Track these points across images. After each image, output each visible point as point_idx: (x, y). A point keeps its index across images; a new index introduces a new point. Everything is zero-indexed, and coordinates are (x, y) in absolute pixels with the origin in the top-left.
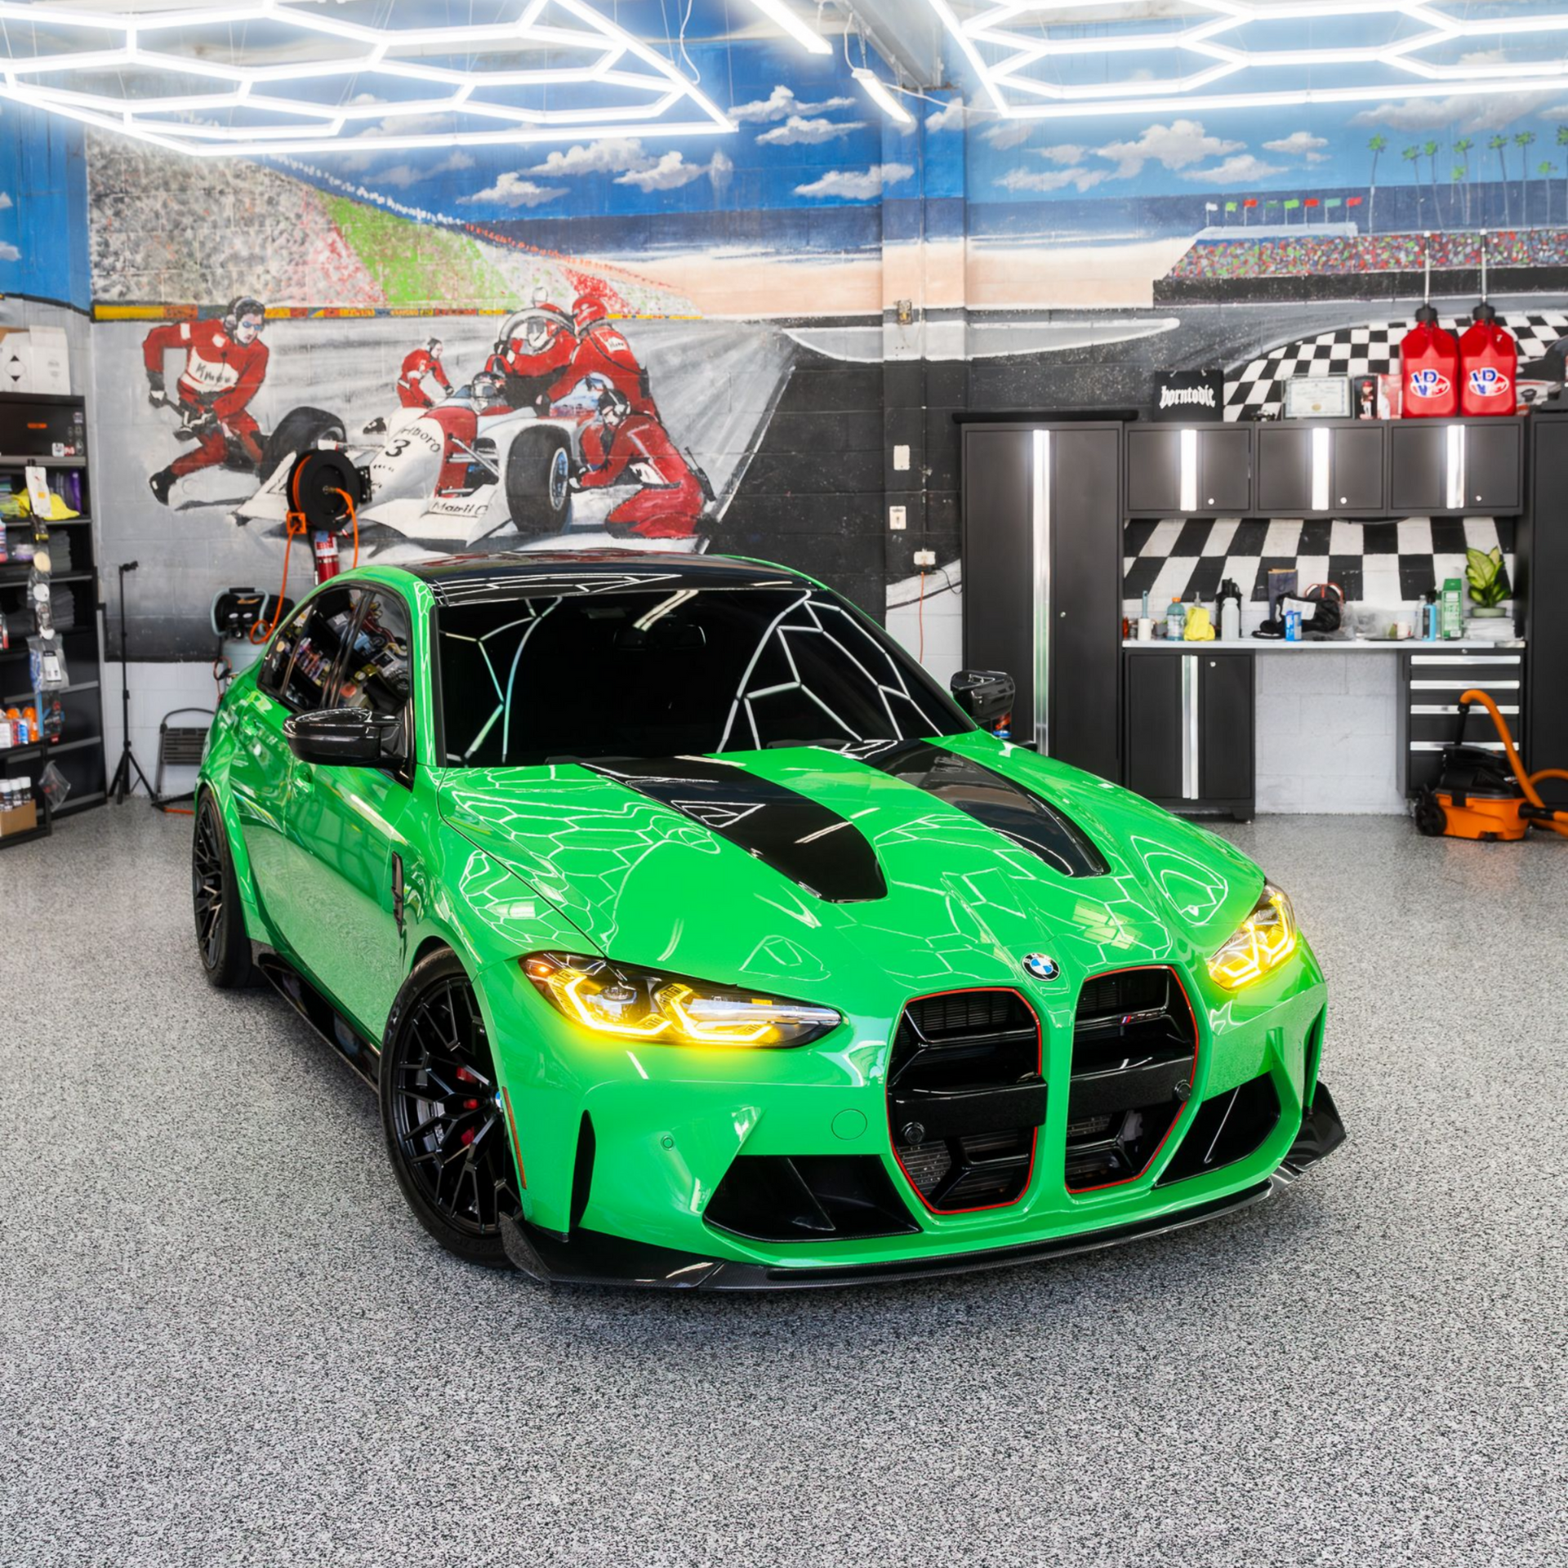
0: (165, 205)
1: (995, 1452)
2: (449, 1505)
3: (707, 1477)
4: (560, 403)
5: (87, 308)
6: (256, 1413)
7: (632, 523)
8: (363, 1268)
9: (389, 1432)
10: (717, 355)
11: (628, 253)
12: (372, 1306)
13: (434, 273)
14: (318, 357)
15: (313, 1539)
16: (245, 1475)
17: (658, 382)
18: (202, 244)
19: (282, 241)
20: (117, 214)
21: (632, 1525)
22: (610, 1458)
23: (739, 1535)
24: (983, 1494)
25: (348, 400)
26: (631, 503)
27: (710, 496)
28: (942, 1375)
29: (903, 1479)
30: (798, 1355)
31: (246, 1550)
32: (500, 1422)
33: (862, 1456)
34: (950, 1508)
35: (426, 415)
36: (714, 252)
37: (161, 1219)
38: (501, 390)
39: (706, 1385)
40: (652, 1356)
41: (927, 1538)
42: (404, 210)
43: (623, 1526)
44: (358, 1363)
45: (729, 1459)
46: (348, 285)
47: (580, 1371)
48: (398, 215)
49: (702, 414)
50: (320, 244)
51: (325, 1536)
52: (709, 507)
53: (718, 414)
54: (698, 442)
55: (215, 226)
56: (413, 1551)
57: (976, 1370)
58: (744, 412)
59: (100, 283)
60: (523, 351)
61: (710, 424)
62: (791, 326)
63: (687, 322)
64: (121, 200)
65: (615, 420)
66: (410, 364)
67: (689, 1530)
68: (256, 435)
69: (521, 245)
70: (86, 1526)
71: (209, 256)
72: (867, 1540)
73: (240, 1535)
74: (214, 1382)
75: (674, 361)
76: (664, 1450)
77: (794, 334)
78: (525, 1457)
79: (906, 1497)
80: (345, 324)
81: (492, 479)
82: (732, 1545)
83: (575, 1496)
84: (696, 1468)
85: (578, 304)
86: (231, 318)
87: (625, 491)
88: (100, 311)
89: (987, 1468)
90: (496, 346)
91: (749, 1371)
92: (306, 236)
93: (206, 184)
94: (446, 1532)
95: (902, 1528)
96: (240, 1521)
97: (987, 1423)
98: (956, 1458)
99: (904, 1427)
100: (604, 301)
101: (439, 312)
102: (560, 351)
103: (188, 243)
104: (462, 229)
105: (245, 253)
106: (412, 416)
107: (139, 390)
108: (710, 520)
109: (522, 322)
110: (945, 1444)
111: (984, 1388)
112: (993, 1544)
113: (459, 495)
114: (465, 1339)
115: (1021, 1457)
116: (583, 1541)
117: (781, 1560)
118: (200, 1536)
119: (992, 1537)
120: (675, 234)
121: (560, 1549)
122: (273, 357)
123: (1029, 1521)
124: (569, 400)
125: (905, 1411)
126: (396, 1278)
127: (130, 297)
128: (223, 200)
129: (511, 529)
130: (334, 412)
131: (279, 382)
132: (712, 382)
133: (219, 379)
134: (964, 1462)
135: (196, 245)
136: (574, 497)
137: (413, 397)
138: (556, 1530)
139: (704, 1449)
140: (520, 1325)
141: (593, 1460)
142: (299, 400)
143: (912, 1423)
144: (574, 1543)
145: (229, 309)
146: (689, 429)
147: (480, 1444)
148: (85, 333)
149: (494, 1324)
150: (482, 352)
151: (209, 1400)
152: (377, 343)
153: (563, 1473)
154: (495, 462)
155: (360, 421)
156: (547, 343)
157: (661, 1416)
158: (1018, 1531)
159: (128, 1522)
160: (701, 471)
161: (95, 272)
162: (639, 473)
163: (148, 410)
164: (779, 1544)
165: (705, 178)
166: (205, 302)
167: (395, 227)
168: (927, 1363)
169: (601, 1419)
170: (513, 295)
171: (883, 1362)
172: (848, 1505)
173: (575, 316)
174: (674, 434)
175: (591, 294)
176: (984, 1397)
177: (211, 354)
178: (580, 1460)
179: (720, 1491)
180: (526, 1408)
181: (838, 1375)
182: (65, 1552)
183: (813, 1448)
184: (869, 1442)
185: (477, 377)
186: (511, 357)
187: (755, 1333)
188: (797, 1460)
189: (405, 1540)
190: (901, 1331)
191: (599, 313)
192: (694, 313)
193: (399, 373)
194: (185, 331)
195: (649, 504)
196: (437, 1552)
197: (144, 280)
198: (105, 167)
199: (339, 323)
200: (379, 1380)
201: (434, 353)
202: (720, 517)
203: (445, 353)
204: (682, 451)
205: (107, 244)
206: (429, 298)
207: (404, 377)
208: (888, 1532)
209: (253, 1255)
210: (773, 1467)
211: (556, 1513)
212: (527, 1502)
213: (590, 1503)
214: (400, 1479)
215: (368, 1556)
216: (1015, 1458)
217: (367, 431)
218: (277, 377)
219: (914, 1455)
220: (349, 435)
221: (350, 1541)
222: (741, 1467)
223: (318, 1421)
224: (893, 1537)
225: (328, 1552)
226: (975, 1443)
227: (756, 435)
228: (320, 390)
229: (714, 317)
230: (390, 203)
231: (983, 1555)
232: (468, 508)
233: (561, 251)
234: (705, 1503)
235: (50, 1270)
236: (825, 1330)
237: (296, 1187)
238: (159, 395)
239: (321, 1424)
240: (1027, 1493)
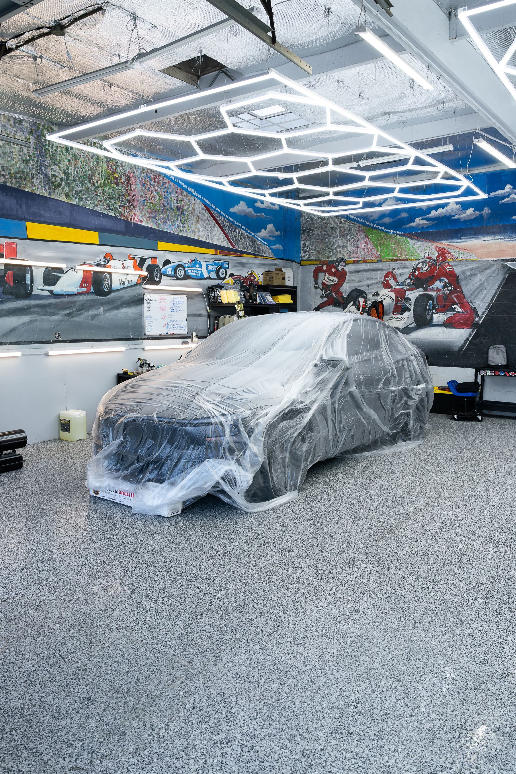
0: (321, 232)
1: (503, 673)
2: (300, 645)
3: (390, 656)
4: (431, 287)
5: (299, 262)
6: (257, 596)
7: (452, 323)
8: (308, 552)
9: (293, 612)
10: (482, 271)
11: (454, 240)
12: (305, 566)
13: (395, 249)
14: (361, 274)
15: (254, 647)
16: (244, 618)
17: (462, 280)
18: (330, 243)
19: (352, 241)
20: (308, 235)
21: (357, 669)
22: (359, 640)
23: (394, 683)
24: (493, 690)
25: (368, 287)
26: (452, 317)
27: (478, 316)
28: (491, 634)
29: (463, 675)
30: (439, 614)
31: (233, 645)
32: (328, 617)
33: (450, 661)
34: (478, 693)
35: (390, 291)
36: (483, 239)
37: (259, 525)
38: (413, 283)
39: (402, 618)
40: (387, 603)
41: (465, 704)
42: (387, 230)
43: (354, 668)
44: (293, 585)
45: (401, 650)
46: (370, 253)
47: (361, 604)
48: (385, 232)
49: (476, 290)
50: (362, 242)
51: (258, 647)
52: (477, 319)
53: (482, 290)
54: (474, 299)
55: (334, 238)
56: (282, 660)
57: (505, 635)
58: (490, 289)
59: (303, 255)
60: (420, 271)
61: (479, 293)
62: (508, 262)
63: (473, 261)
64: (309, 232)
65: (448, 292)
66: (386, 276)
67: (377, 676)
68: (342, 296)
69: (422, 239)
70: (193, 625)
71: (332, 246)
72: (441, 698)
73: (233, 639)
74: (250, 582)
75: (468, 273)
76: (379, 641)
77: (508, 264)
78: (331, 633)
79: (462, 683)
80: (369, 264)
81: (409, 310)
82: (390, 687)
83: (343, 652)
84: (388, 651)
85: (438, 257)
86: (337, 263)
87: (450, 314)
88: (303, 263)
89: (498, 679)
90: (412, 270)
91: (419, 617)
92: (359, 239)
93: (332, 226)
94: (295, 656)
95: (456, 697)
96: (236, 635)
97: (503, 659)
98: (486, 671)
99: (470, 653)
100: (447, 255)
101: (396, 260)
102: (432, 271)
103: (326, 243)
104: (404, 235)
105: (342, 245)
106: (386, 291)
107: (312, 284)
108: (477, 323)
109: (420, 262)
110: (484, 664)
111: (506, 643)
112: (491, 714)
113: (399, 314)
114: (329, 584)
115: (513, 677)
116: (339, 671)
117: (406, 698)
118: (222, 637)
119: (491, 710)
120: (470, 234)
121: (330, 672)
122: (348, 274)
123: (508, 707)
124: (434, 286)
125: (472, 646)
126: (316, 557)
127: (311, 258)
128: (336, 230)
129: (414, 325)
130: (364, 290)
131: (349, 282)
132: (480, 280)
133: (333, 281)
134: (489, 674)
135: (329, 243)
136: (434, 315)
137: (387, 285)
138: (331, 664)
139: (393, 644)
140: (348, 582)
141: (353, 639)
142: (354, 287)
143: (473, 652)
144: (335, 671)
145: (337, 261)
146: (472, 294)
147: (319, 624)
148: (298, 268)
149: (340, 580)
150: (408, 271)
151: (245, 588)
152: (377, 270)
153: (341, 642)
154: (410, 305)
155: (372, 293)
156: (428, 269)
157: (382, 627)
158: (502, 711)
159: (205, 626)
160: (475, 308)
161: (302, 252)
162: (455, 308)
163: (314, 290)
164: (407, 691)
165: (481, 215)
166: (330, 259)
167: (384, 236)
168: (487, 628)
169: (362, 623)
170: (418, 255)
171: (470, 624)
172: (438, 681)
173: (437, 260)
174: (467, 296)
175: (442, 254)
176: (505, 647)
177: (331, 274)
178: (349, 638)
179: (393, 663)
180: (338, 614)
181: (452, 626)
182: (183, 632)
183: (432, 653)
184: (455, 656)
185: (406, 279)
186: (417, 273)
187: (426, 602)
188: (425, 657)
189: (281, 655)
190: (481, 612)
191: (445, 259)
192: (475, 258)
193: (383, 279)
194: (325, 268)
195: (458, 318)
196: (290, 662)
197: (314, 253)
198: (306, 223)
199: (367, 264)
200: (297, 593)
201: (394, 272)
202: (480, 322)
203: (397, 272)
204: (469, 301)
205: (305, 244)
206: (393, 256)
207: (384, 280)
208: (450, 697)
209: (279, 541)
210: (415, 658)
211: (333, 657)
212: (325, 650)
213: (346, 656)
214: (289, 631)
215: (268, 658)
216: (510, 678)
217: (373, 295)
218: (349, 280)
219: (470, 666)
220: (368, 297)
221: (265, 651)
222: (404, 655)
223: (273, 603)
224: (451, 700)
225: (256, 653)
226: (496, 667)
227: (494, 296)
228: (360, 284)
229: (482, 259)
230: (383, 228)
231: (485, 718)
232: (402, 318)
233: (434, 241)
234: (386, 667)
235: (222, 536)
236: (452, 606)
237: (300, 521)
238: (317, 286)
239: (273, 605)
240: (511, 694)
